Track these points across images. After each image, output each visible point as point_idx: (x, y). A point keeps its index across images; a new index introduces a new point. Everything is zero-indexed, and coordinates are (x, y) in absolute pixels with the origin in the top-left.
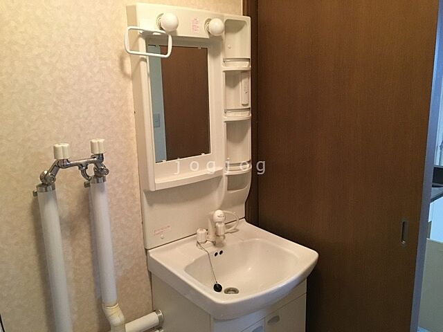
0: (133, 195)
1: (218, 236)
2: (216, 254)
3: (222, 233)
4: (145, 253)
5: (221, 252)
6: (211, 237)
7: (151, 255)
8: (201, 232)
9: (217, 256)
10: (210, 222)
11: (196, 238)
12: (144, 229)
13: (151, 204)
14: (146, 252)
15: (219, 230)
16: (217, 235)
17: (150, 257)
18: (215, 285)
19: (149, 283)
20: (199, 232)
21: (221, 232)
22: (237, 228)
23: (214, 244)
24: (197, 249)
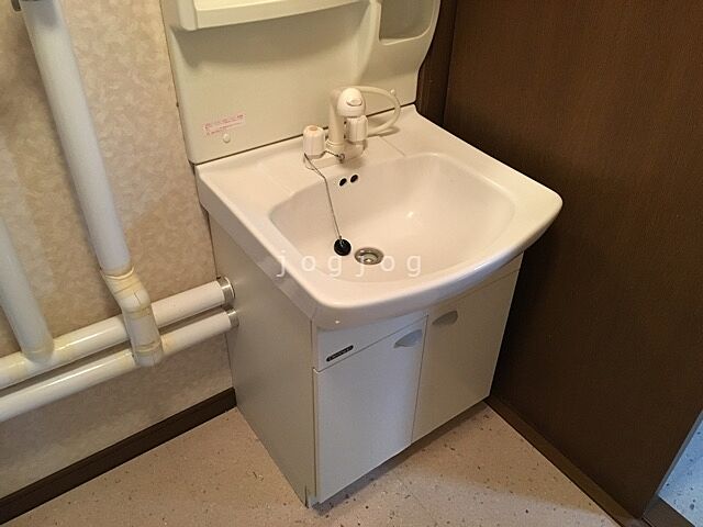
0: (147, 37)
1: (351, 143)
2: (343, 182)
3: (360, 138)
4: (190, 171)
5: (354, 179)
6: (335, 145)
7: (203, 176)
8: (313, 134)
9: (345, 185)
10: (332, 112)
11: (301, 145)
12: (182, 118)
13: (192, 61)
14: (193, 169)
15: (354, 131)
16: (347, 139)
17: (200, 180)
18: (337, 242)
19: (205, 228)
20: (308, 132)
21: (358, 136)
22: (395, 125)
23: (341, 159)
24: (304, 168)
